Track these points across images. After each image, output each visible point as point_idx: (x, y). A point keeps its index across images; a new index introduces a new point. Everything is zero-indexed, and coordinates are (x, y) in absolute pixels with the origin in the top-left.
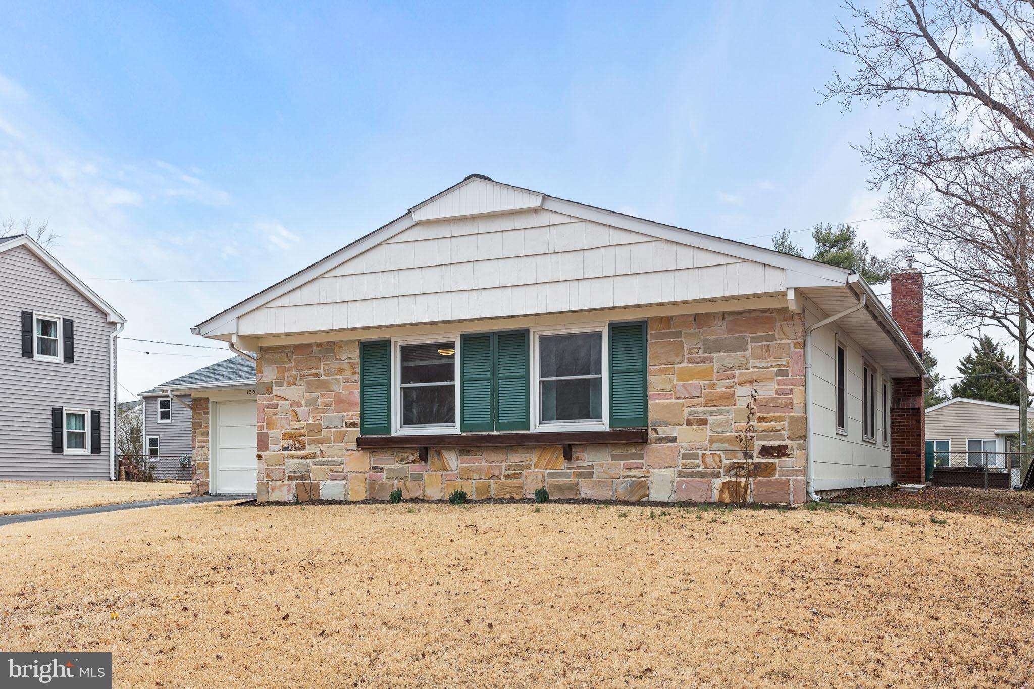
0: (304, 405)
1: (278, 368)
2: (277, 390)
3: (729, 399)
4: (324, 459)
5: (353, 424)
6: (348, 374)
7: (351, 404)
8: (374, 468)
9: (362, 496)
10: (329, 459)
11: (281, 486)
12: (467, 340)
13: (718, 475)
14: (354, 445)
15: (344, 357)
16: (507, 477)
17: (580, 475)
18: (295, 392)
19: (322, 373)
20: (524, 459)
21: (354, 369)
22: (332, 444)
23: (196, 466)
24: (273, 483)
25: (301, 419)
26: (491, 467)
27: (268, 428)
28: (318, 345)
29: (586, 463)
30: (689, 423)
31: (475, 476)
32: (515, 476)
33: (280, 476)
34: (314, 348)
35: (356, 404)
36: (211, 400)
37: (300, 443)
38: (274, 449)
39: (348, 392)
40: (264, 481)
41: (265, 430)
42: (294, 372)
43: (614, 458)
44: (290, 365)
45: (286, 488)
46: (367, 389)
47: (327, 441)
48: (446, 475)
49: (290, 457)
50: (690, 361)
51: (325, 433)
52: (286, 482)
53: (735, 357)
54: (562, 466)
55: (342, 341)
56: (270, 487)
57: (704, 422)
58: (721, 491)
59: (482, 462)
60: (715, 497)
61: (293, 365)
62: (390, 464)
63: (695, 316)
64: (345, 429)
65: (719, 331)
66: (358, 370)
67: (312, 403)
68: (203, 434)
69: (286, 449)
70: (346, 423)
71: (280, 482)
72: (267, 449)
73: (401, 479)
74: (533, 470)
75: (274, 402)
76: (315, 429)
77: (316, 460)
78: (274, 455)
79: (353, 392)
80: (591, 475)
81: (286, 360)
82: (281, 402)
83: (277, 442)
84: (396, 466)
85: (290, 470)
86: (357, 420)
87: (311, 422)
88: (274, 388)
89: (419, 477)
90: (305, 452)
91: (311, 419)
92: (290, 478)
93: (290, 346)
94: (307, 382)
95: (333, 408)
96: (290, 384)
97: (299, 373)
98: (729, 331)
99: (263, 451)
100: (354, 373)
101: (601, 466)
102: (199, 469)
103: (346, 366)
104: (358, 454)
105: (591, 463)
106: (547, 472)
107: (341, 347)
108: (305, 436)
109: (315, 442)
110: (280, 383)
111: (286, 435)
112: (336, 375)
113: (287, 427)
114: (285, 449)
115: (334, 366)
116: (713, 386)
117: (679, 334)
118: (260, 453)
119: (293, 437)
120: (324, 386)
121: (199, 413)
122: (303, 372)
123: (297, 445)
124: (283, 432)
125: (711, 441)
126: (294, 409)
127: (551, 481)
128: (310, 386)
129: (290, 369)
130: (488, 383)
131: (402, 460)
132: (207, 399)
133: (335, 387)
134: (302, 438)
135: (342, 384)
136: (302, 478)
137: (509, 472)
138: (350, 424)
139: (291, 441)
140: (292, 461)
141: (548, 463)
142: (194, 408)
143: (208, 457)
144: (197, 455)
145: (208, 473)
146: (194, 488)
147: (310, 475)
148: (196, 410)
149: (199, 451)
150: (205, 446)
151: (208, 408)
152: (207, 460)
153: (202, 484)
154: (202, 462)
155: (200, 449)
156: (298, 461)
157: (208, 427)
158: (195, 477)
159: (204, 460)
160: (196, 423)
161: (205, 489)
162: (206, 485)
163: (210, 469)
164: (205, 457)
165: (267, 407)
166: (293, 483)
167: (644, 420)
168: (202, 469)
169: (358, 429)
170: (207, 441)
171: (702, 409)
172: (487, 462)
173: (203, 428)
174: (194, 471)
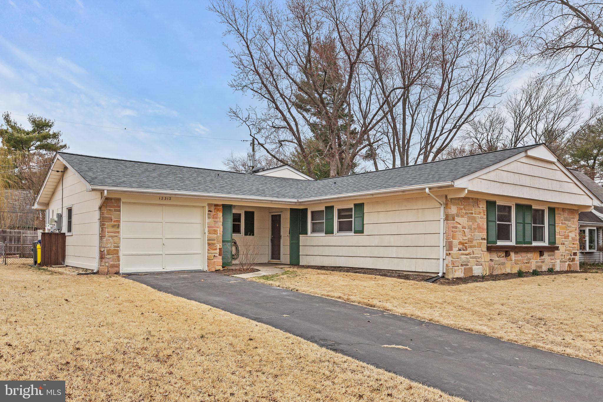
0: (467, 228)
1: (457, 207)
2: (457, 219)
3: (568, 236)
4: (474, 256)
5: (484, 239)
6: (482, 215)
7: (483, 229)
8: (491, 260)
9: (487, 273)
10: (476, 256)
11: (459, 269)
12: (518, 206)
13: (566, 262)
14: (485, 249)
15: (481, 207)
16: (526, 263)
17: (542, 262)
18: (462, 221)
19: (474, 213)
20: (530, 256)
21: (484, 212)
22: (477, 248)
23: (106, 251)
24: (455, 268)
25: (466, 235)
26: (523, 259)
27: (452, 238)
28: (472, 199)
30: (562, 244)
31: (519, 263)
32: (528, 263)
33: (458, 264)
34: (471, 200)
35: (485, 229)
36: (122, 200)
37: (466, 247)
38: (455, 250)
39: (482, 223)
40: (451, 267)
41: (451, 240)
43: (549, 256)
45: (460, 270)
46: (489, 223)
47: (475, 246)
48: (511, 263)
49: (462, 254)
50: (562, 223)
51: (474, 243)
52: (460, 267)
54: (539, 259)
55: (480, 198)
56: (454, 270)
57: (564, 244)
58: (567, 267)
59: (520, 257)
60: (566, 270)
61: (463, 207)
62: (495, 257)
63: (563, 209)
64: (481, 241)
65: (566, 214)
66: (486, 214)
67: (470, 228)
68: (113, 226)
70: (482, 238)
71: (458, 267)
72: (452, 250)
73: (499, 264)
74: (532, 260)
75: (455, 225)
76: (470, 241)
77: (471, 256)
78: (456, 253)
79: (484, 224)
80: (544, 262)
81: (461, 204)
82: (458, 226)
83: (456, 246)
84: (497, 259)
85: (462, 261)
86: (486, 238)
87: (469, 237)
88: (456, 218)
89: (503, 264)
90: (467, 252)
91: (469, 235)
92: (462, 265)
94: (468, 216)
95: (477, 230)
96: (462, 217)
97: (464, 211)
98: (568, 215)
100: (484, 215)
101: (547, 258)
102: (108, 254)
103: (481, 211)
104: (486, 253)
105: (544, 258)
106: (535, 261)
107: (480, 201)
109: (471, 247)
110: (458, 216)
111: (460, 243)
112: (478, 214)
113: (460, 238)
114: (460, 250)
115: (478, 210)
116: (565, 232)
117: (560, 214)
118: (450, 252)
119: (463, 244)
120: (474, 219)
121: (110, 210)
122: (467, 211)
123: (464, 248)
124: (459, 241)
125: (565, 250)
126: (464, 229)
127: (536, 264)
128: (469, 219)
129: (461, 209)
130: (522, 225)
131: (500, 256)
132: (119, 200)
133: (478, 220)
134: (466, 245)
135: (480, 219)
136: (466, 265)
137: (527, 261)
139: (462, 246)
140: (463, 256)
141: (536, 257)
142: (104, 205)
143: (119, 245)
144: (107, 243)
145: (118, 257)
146: (103, 270)
147: (469, 263)
148: (106, 207)
149: (109, 240)
150: (116, 236)
151: (120, 207)
152: (118, 247)
153: (113, 266)
154: (112, 248)
155: (110, 238)
156: (465, 256)
157: (119, 221)
158: (104, 261)
159: (115, 247)
160: (107, 217)
161: (115, 270)
162: (117, 267)
163: (121, 253)
164: (115, 245)
165: (453, 227)
166: (463, 268)
167: (555, 243)
168: (112, 254)
169: (486, 241)
170: (118, 232)
171: (564, 240)
172: (522, 257)
173: (114, 222)
174: (103, 256)
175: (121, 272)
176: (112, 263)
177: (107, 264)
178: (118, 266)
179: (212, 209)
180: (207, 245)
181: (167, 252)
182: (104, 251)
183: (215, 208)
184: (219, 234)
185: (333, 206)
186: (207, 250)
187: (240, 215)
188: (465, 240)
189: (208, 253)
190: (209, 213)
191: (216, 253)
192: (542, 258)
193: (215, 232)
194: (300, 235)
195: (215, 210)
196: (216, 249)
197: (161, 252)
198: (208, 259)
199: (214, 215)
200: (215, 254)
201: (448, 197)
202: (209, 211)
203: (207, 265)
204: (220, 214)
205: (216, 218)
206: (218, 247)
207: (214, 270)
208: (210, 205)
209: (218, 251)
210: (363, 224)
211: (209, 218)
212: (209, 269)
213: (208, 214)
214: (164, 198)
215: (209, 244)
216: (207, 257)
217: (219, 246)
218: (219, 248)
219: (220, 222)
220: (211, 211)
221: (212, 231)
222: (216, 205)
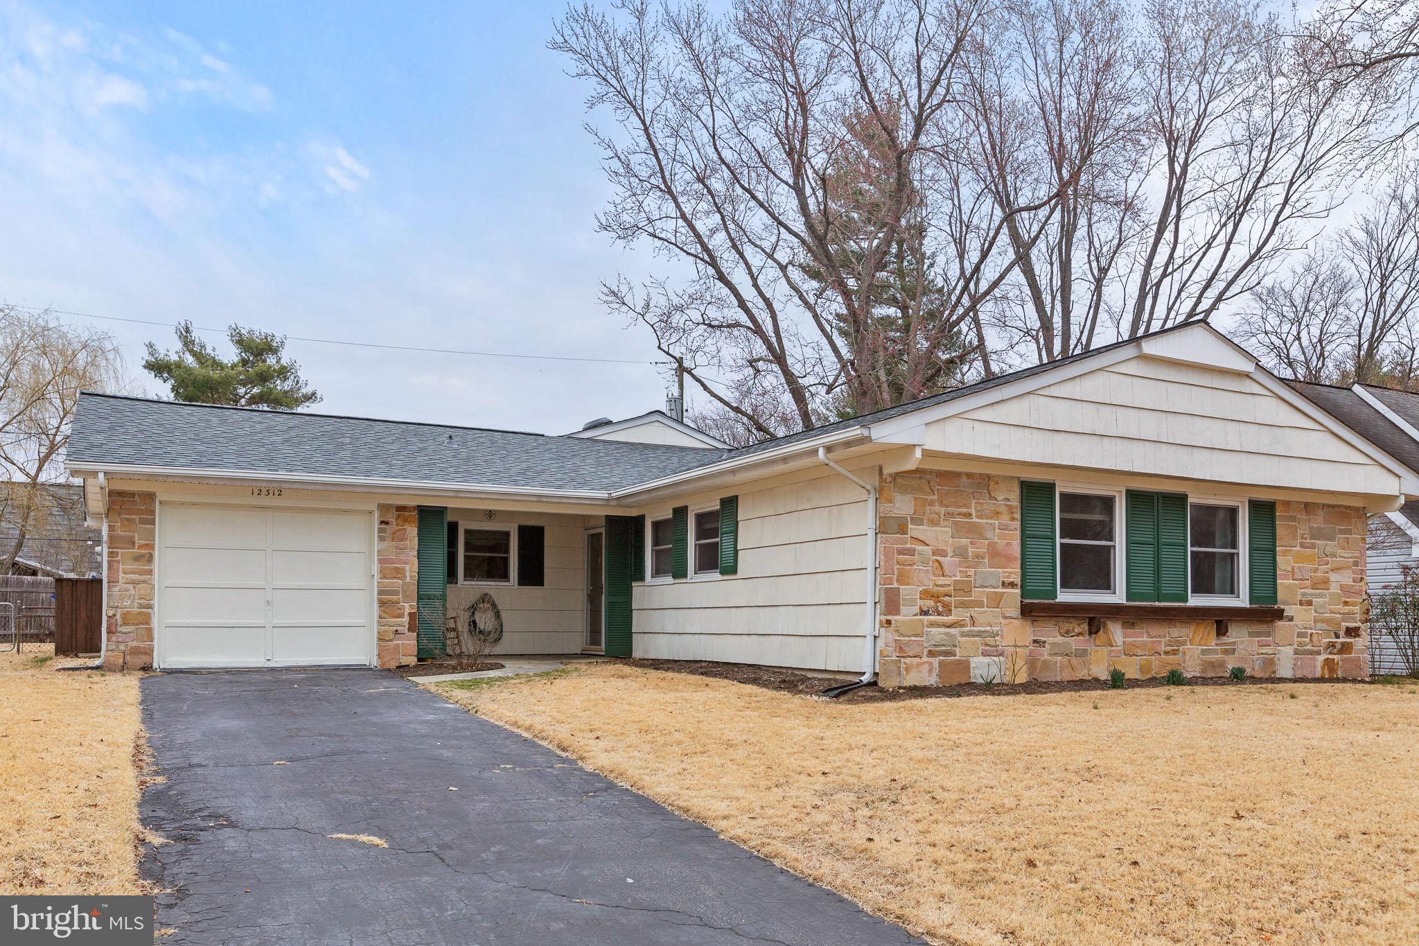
0: (950, 554)
1: (916, 498)
2: (916, 530)
3: (1325, 583)
4: (976, 629)
5: (1012, 585)
6: (1005, 519)
7: (1010, 559)
8: (1035, 641)
9: (1022, 678)
10: (983, 629)
11: (919, 665)
12: (1134, 497)
13: (1319, 653)
14: (1015, 612)
15: (1000, 497)
16: (1167, 653)
17: (1226, 652)
18: (938, 535)
19: (974, 514)
20: (1182, 634)
21: (1012, 513)
22: (986, 609)
23: (118, 616)
24: (908, 660)
25: (947, 573)
26: (1153, 642)
27: (899, 581)
28: (969, 475)
29: (1231, 640)
30: (1301, 604)
31: (1140, 652)
32: (1175, 652)
33: (917, 650)
34: (964, 479)
35: (1015, 558)
36: (159, 497)
37: (944, 605)
38: (907, 614)
39: (1004, 542)
40: (894, 658)
41: (895, 585)
42: (937, 508)
43: (1251, 635)
44: (932, 497)
45: (926, 668)
46: (1029, 542)
47: (980, 604)
48: (1111, 651)
49: (932, 624)
50: (1302, 545)
51: (976, 594)
52: (925, 659)
53: (1331, 546)
54: (1212, 642)
55: (998, 476)
56: (903, 666)
57: (1310, 603)
58: (1323, 668)
59: (1144, 636)
60: (1318, 674)
61: (936, 497)
62: (1052, 635)
63: (1306, 505)
64: (1000, 590)
65: (1319, 521)
66: (1018, 516)
67: (960, 553)
68: (137, 558)
69: (926, 613)
70: (1003, 583)
71: (917, 660)
72: (897, 612)
73: (1067, 655)
74: (1189, 646)
75: (908, 546)
76: (963, 588)
77: (966, 629)
78: (910, 621)
79: (1011, 544)
80: (1233, 651)
81: (927, 489)
82: (920, 548)
83: (912, 602)
84: (1059, 639)
85: (933, 642)
86: (1018, 580)
87: (958, 578)
88: (910, 526)
89: (1082, 653)
90: (950, 618)
91: (958, 574)
92: (931, 654)
93: (931, 472)
94: (956, 523)
95: (986, 561)
96: (933, 523)
97: (943, 510)
98: (1326, 522)
99: (893, 614)
100: (1013, 519)
101: (1242, 642)
102: (125, 624)
103: (1003, 509)
104: (1017, 623)
105: (1234, 640)
106: (1200, 648)
107: (997, 483)
108: (950, 596)
109: (964, 605)
110: (917, 521)
111: (926, 594)
112: (991, 518)
113: (927, 582)
114: (924, 613)
115: (988, 505)
116: (1316, 570)
117: (1293, 519)
118: (889, 617)
119: (935, 597)
120: (975, 531)
121: (128, 520)
122: (951, 509)
123: (940, 609)
124: (921, 589)
125: (1315, 621)
126: (938, 558)
127: (1205, 657)
128: (958, 530)
129: (932, 503)
130: (1150, 548)
131: (1068, 632)
132: (151, 496)
133: (989, 535)
134: (947, 599)
135: (998, 531)
136: (947, 653)
137: (1169, 648)
138: (1009, 584)
139: (932, 603)
140: (934, 630)
141: (1202, 639)
142: (113, 509)
143: (152, 602)
144: (122, 599)
145: (150, 630)
146: (112, 659)
147: (957, 650)
148: (119, 514)
149: (127, 590)
150: (144, 582)
151: (153, 512)
152: (150, 607)
153: (136, 652)
154: (136, 610)
155: (130, 587)
156: (943, 630)
157: (152, 547)
158: (114, 639)
159: (141, 606)
160: (121, 537)
161: (143, 660)
162: (146, 654)
163: (155, 623)
164: (143, 601)
165: (900, 552)
166: (935, 661)
167: (1274, 599)
168: (134, 624)
169: (1017, 591)
170: (150, 572)
171: (1309, 591)
172: (1149, 636)
173: (140, 547)
174: (113, 628)
175: (155, 665)
176: (134, 644)
177: (122, 647)
178: (149, 652)
179: (391, 517)
180: (376, 605)
181: (277, 622)
182: (115, 615)
183: (398, 516)
184: (408, 580)
185: (686, 507)
186: (376, 618)
187: (507, 534)
188: (942, 586)
189: (380, 624)
190: (383, 526)
191: (400, 625)
192: (1225, 639)
193: (399, 573)
194: (634, 584)
195: (400, 521)
196: (401, 616)
197: (261, 622)
198: (379, 639)
199: (394, 533)
200: (398, 628)
201: (885, 472)
202: (382, 522)
203: (376, 652)
204: (412, 531)
205: (402, 540)
206: (407, 611)
207: (393, 665)
208: (383, 508)
209: (406, 619)
210: (736, 551)
211: (381, 539)
212: (383, 664)
213: (380, 531)
214: (264, 492)
215: (382, 603)
216: (376, 635)
217: (408, 607)
218: (410, 614)
219: (412, 549)
220: (387, 523)
221: (389, 569)
222: (401, 509)
